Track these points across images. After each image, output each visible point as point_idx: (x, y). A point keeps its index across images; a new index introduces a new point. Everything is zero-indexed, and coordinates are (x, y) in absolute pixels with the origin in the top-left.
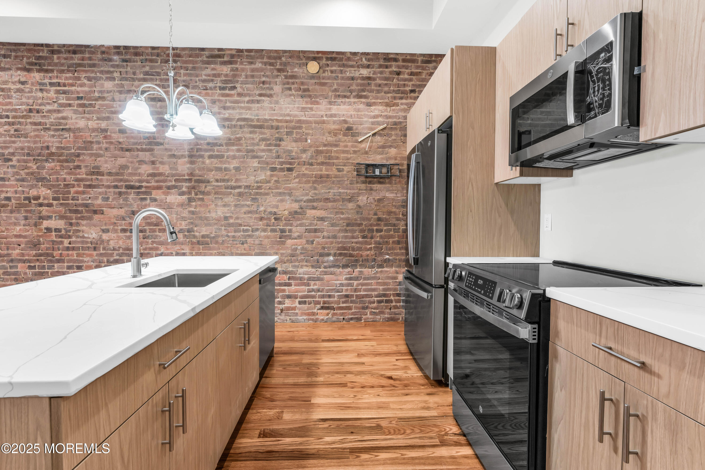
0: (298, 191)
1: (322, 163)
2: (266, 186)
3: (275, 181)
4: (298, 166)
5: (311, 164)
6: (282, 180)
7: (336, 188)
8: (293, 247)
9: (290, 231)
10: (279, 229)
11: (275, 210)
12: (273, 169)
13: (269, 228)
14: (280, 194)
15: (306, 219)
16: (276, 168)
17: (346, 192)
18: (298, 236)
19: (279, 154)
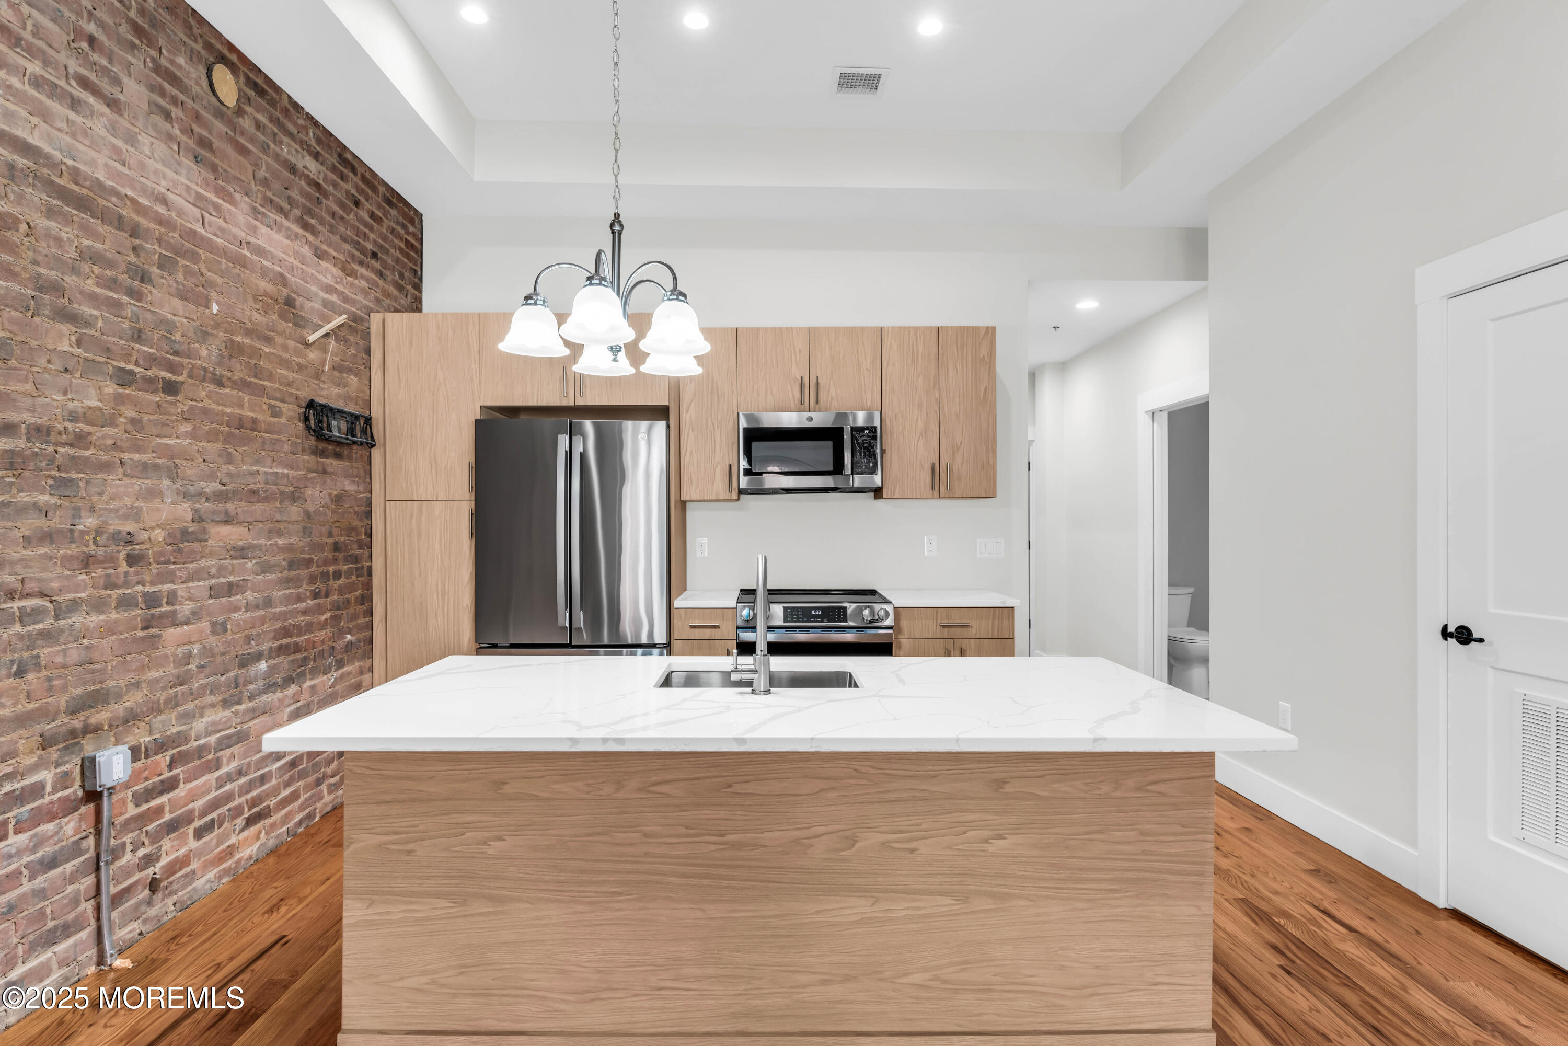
0: (190, 463)
1: (244, 385)
2: (103, 437)
3: (133, 421)
4: (190, 381)
5: (219, 383)
6: (150, 421)
7: (269, 461)
8: (180, 651)
9: (172, 598)
10: (145, 595)
11: (130, 527)
12: (125, 378)
13: (115, 594)
14: (146, 469)
15: (211, 554)
16: (131, 373)
17: (288, 476)
18: (194, 613)
19: (141, 325)
